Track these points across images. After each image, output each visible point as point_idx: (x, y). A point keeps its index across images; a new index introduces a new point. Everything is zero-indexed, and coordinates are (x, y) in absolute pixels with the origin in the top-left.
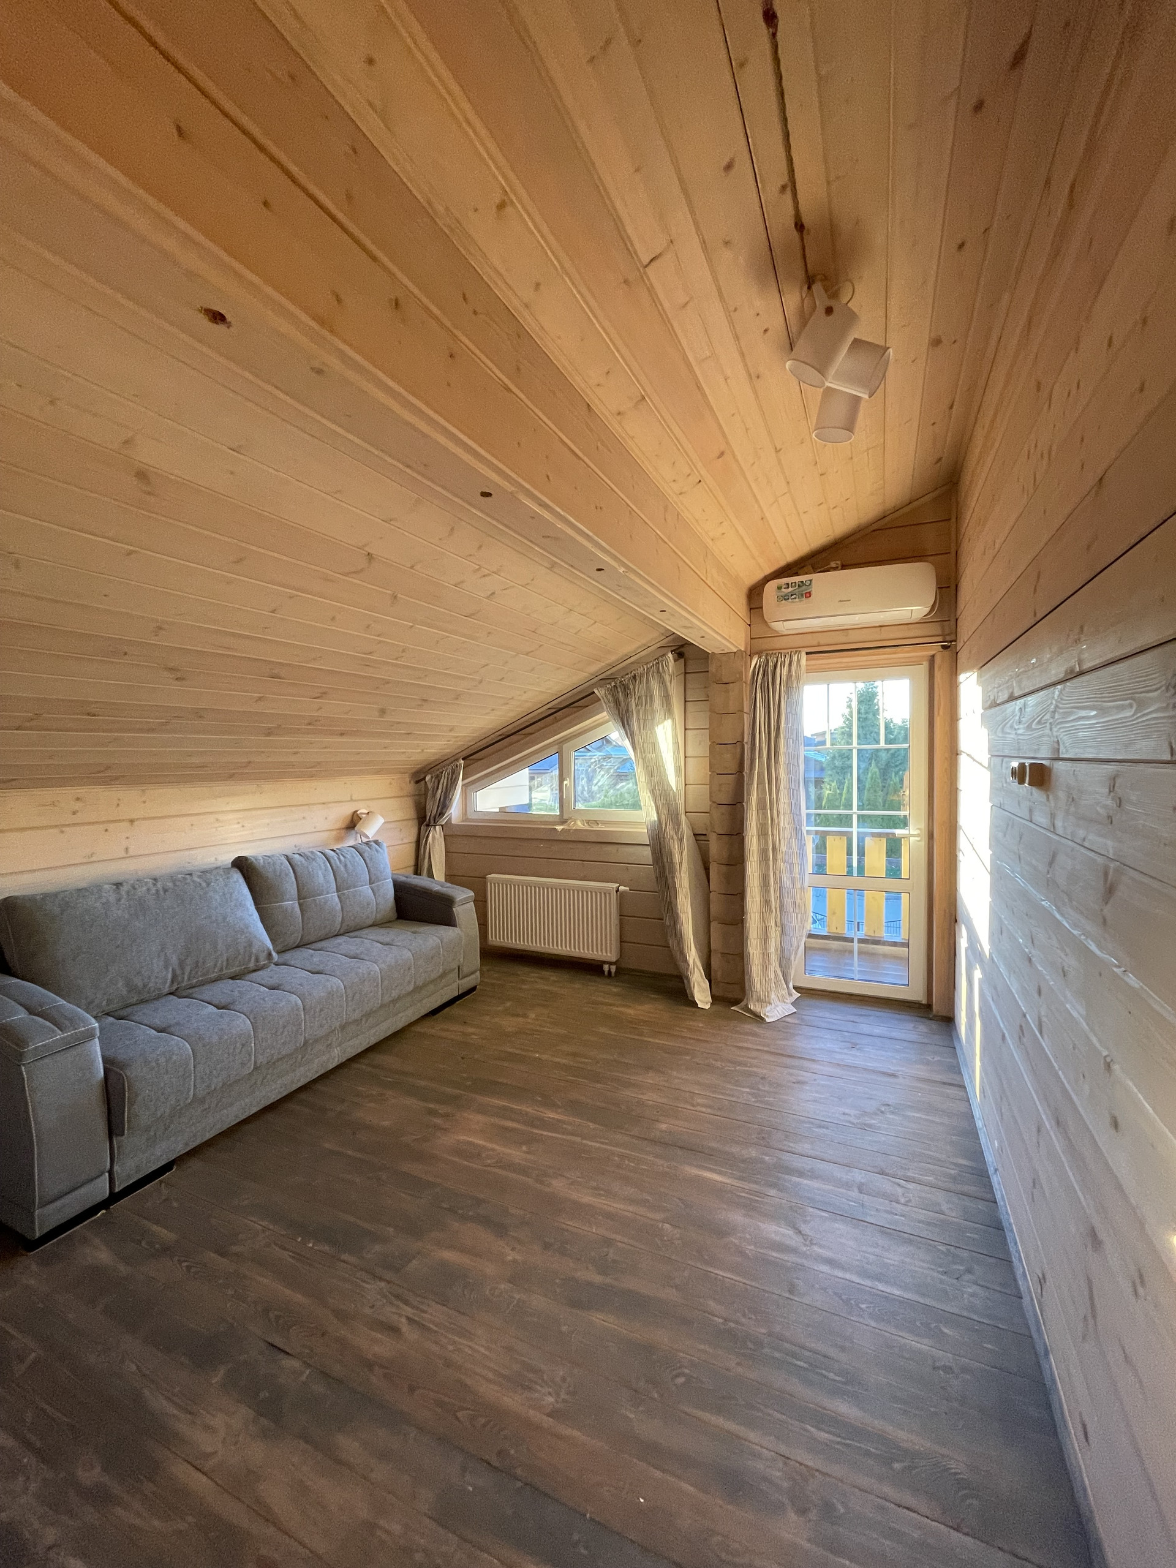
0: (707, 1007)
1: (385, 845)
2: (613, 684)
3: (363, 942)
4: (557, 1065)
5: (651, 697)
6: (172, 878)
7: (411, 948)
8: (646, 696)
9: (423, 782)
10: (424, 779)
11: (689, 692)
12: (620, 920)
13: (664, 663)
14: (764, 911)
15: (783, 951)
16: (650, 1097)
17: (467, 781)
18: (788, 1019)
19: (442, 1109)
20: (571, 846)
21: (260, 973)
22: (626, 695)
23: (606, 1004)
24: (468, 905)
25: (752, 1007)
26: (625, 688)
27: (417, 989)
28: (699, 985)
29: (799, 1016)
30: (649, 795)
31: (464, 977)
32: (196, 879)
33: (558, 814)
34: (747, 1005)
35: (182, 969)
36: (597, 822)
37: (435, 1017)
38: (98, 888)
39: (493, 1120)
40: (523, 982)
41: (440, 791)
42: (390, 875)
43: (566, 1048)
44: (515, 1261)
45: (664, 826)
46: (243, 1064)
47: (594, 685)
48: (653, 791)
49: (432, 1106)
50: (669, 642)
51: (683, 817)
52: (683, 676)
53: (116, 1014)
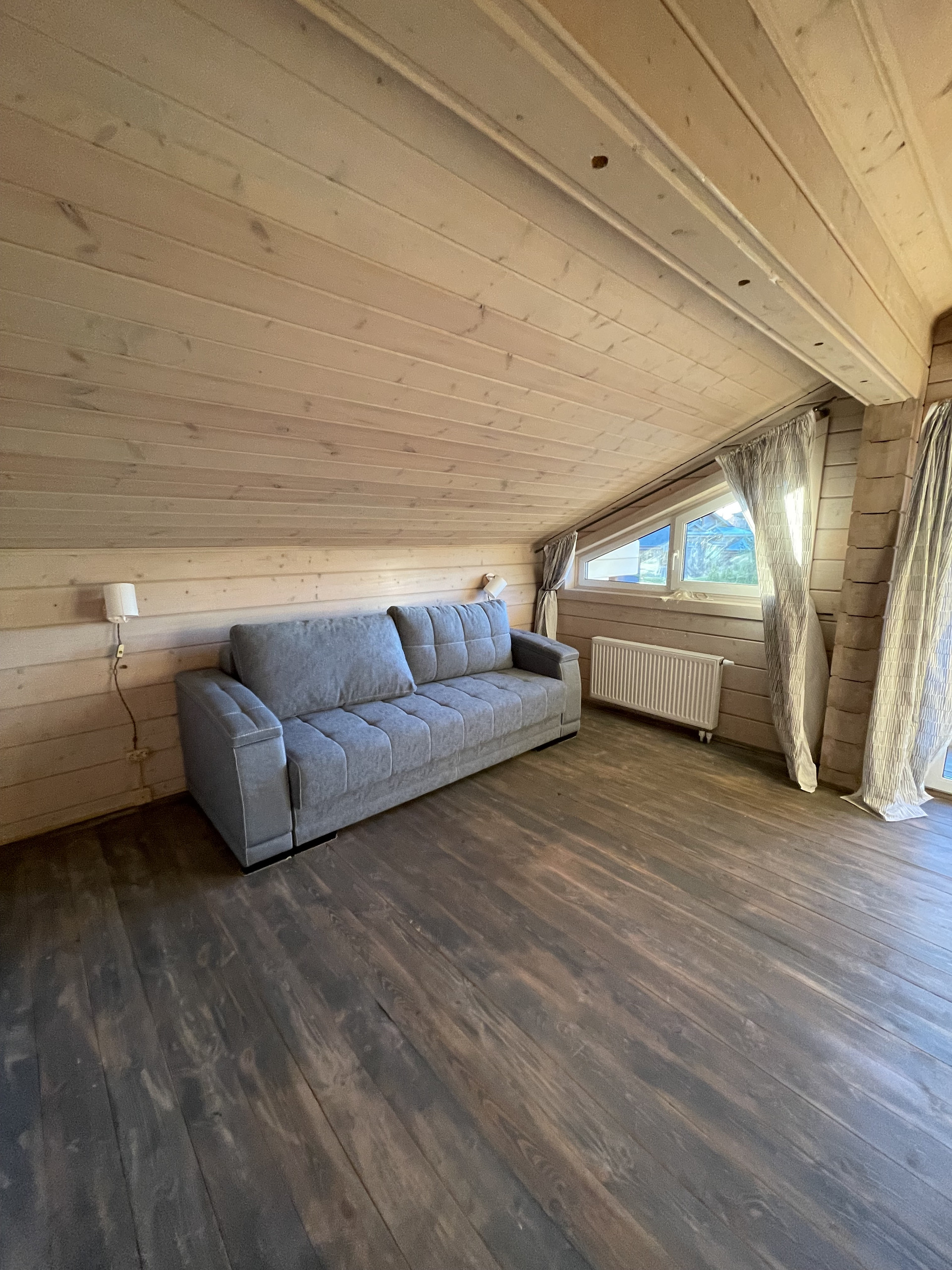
0: (812, 791)
1: (505, 605)
2: (737, 450)
3: (483, 684)
4: (644, 819)
5: (782, 463)
6: (344, 620)
7: (521, 694)
8: (776, 462)
9: (542, 552)
10: (543, 549)
11: (829, 455)
12: (722, 692)
13: (803, 423)
14: (899, 703)
15: (917, 748)
16: (739, 873)
17: (580, 552)
18: (914, 823)
19: (536, 837)
20: (675, 616)
21: (402, 699)
22: (752, 463)
23: (698, 768)
24: (573, 662)
25: (867, 801)
26: (751, 454)
27: (525, 729)
28: (804, 767)
29: (931, 822)
30: (768, 569)
31: (565, 723)
32: (359, 621)
33: (665, 585)
34: (861, 797)
35: (347, 689)
36: (705, 595)
37: (539, 753)
38: (293, 623)
39: (578, 858)
40: (620, 734)
41: (555, 560)
42: (508, 631)
43: (655, 804)
44: (585, 1005)
45: (782, 603)
46: (383, 770)
47: (716, 454)
48: (773, 565)
49: (527, 832)
50: (811, 400)
51: (807, 594)
52: (825, 436)
53: (303, 717)
